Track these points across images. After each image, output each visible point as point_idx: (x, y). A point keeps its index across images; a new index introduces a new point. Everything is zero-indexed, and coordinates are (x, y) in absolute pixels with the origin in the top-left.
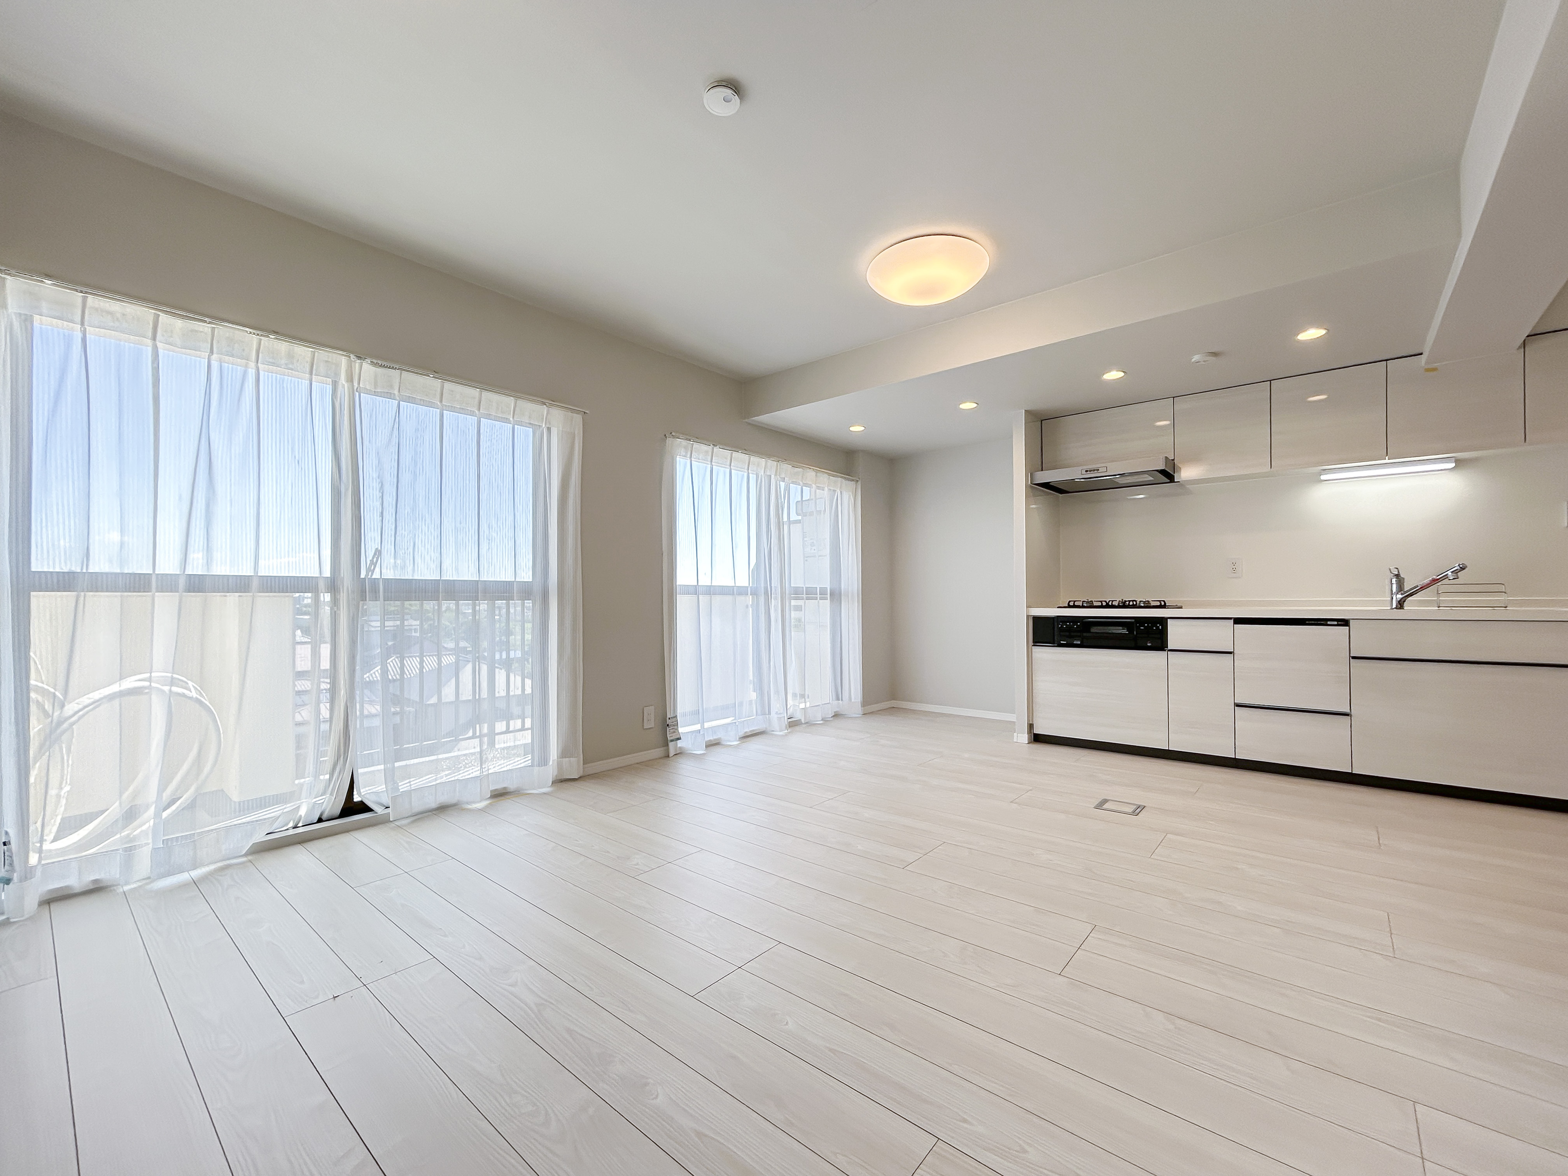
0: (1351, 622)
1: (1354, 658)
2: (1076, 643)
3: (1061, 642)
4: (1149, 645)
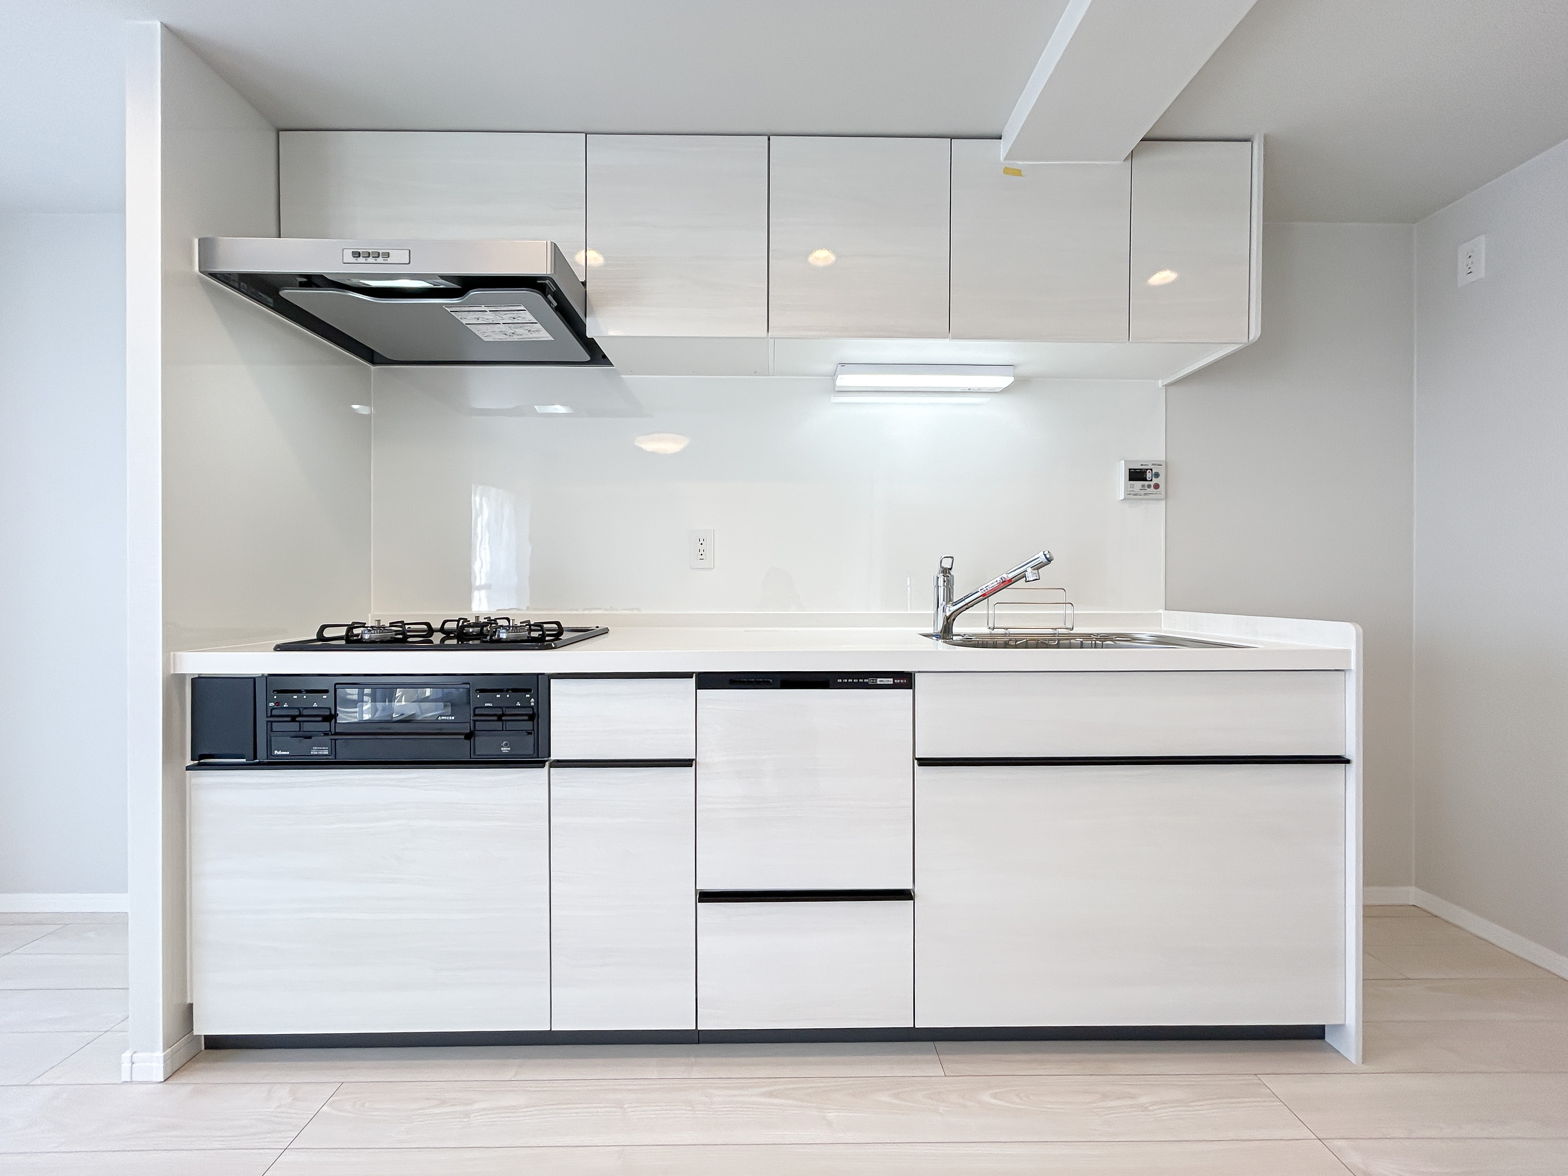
0: (919, 679)
1: (924, 762)
2: (316, 753)
3: (275, 753)
4: (505, 750)
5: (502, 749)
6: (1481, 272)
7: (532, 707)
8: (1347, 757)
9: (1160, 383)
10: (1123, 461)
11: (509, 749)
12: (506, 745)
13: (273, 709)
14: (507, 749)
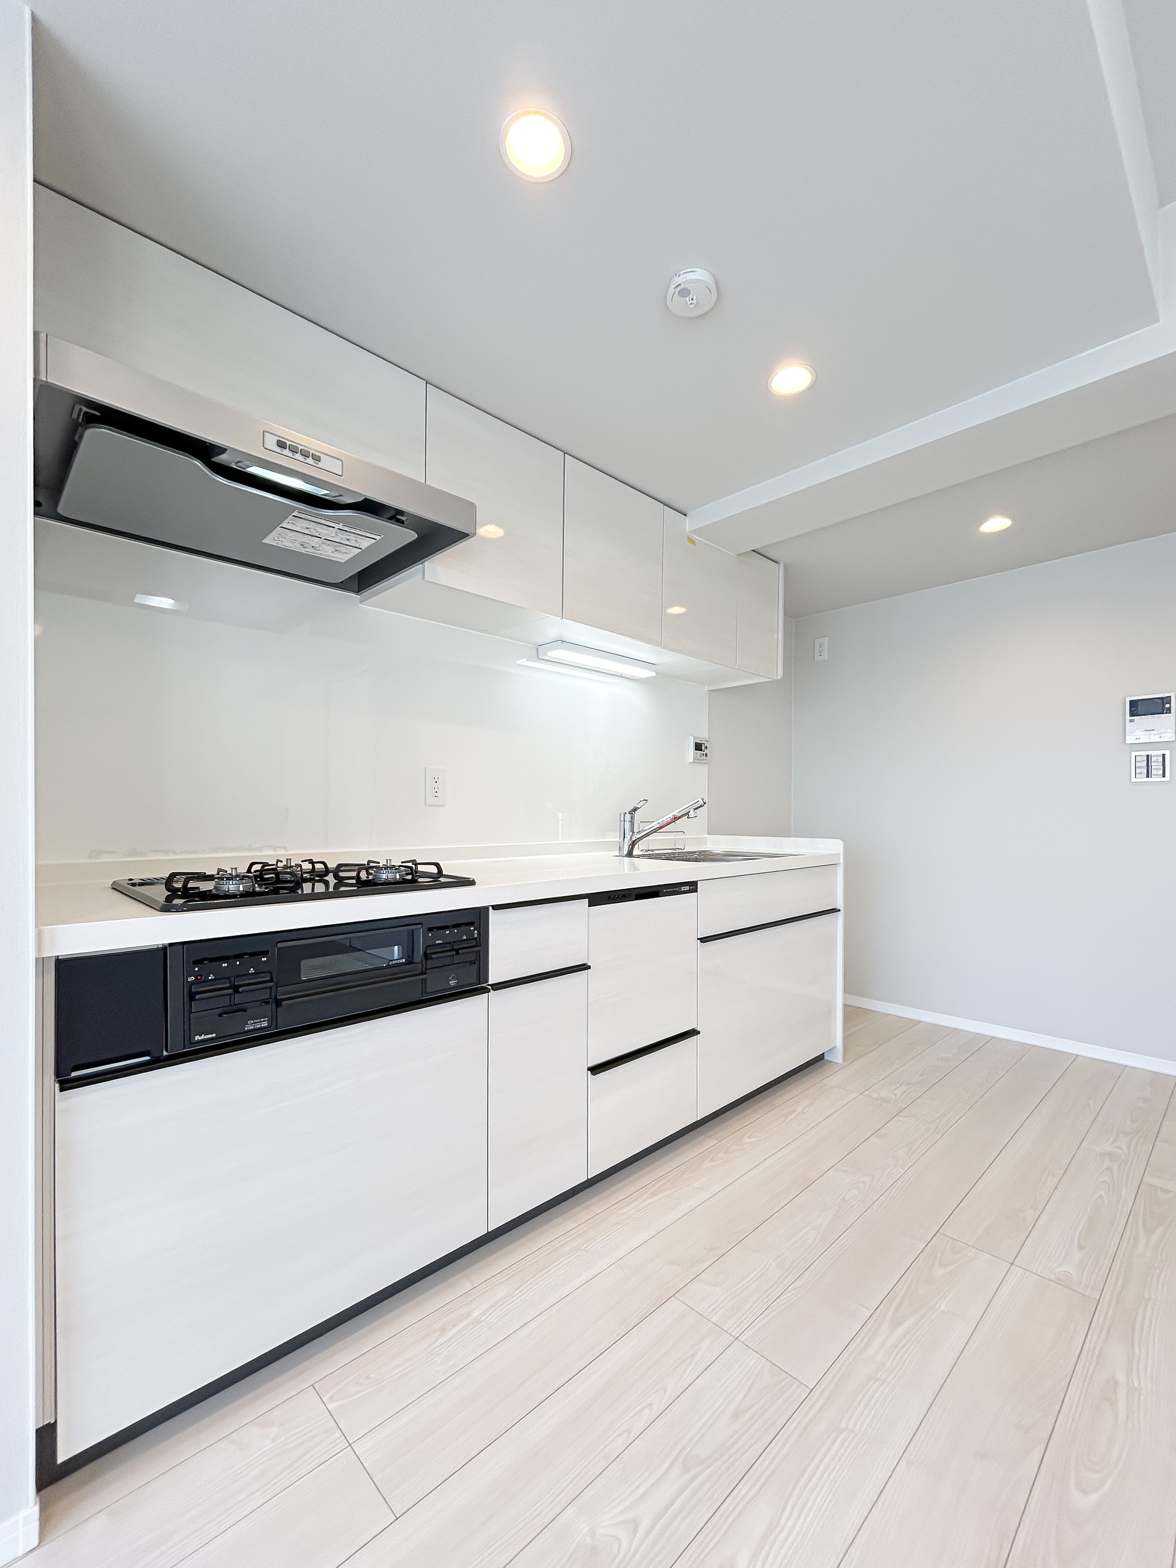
0: (699, 885)
1: (704, 940)
2: (252, 1027)
3: (196, 1039)
4: (452, 983)
5: (450, 982)
6: (826, 656)
7: (475, 939)
8: (838, 908)
9: (706, 688)
10: (692, 737)
11: (456, 981)
12: (453, 978)
13: (192, 983)
14: (454, 981)
